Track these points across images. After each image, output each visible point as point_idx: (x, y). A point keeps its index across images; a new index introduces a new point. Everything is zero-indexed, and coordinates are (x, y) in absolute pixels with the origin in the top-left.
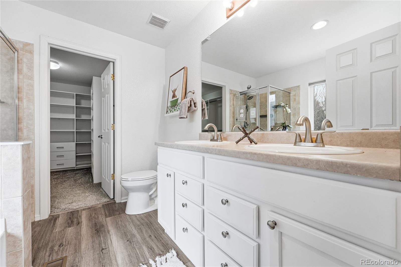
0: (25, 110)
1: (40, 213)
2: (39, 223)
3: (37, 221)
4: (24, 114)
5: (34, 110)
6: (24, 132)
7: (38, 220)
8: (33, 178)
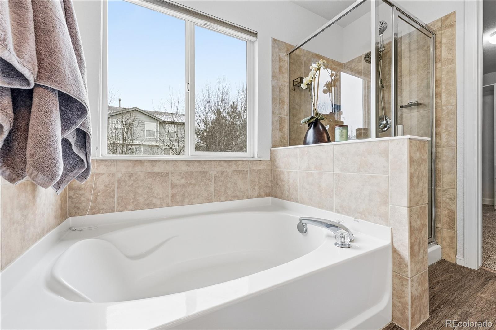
0: (443, 108)
1: (464, 255)
2: (461, 269)
3: (459, 266)
4: (444, 113)
5: (456, 105)
6: (443, 137)
7: (461, 265)
8: (455, 201)
